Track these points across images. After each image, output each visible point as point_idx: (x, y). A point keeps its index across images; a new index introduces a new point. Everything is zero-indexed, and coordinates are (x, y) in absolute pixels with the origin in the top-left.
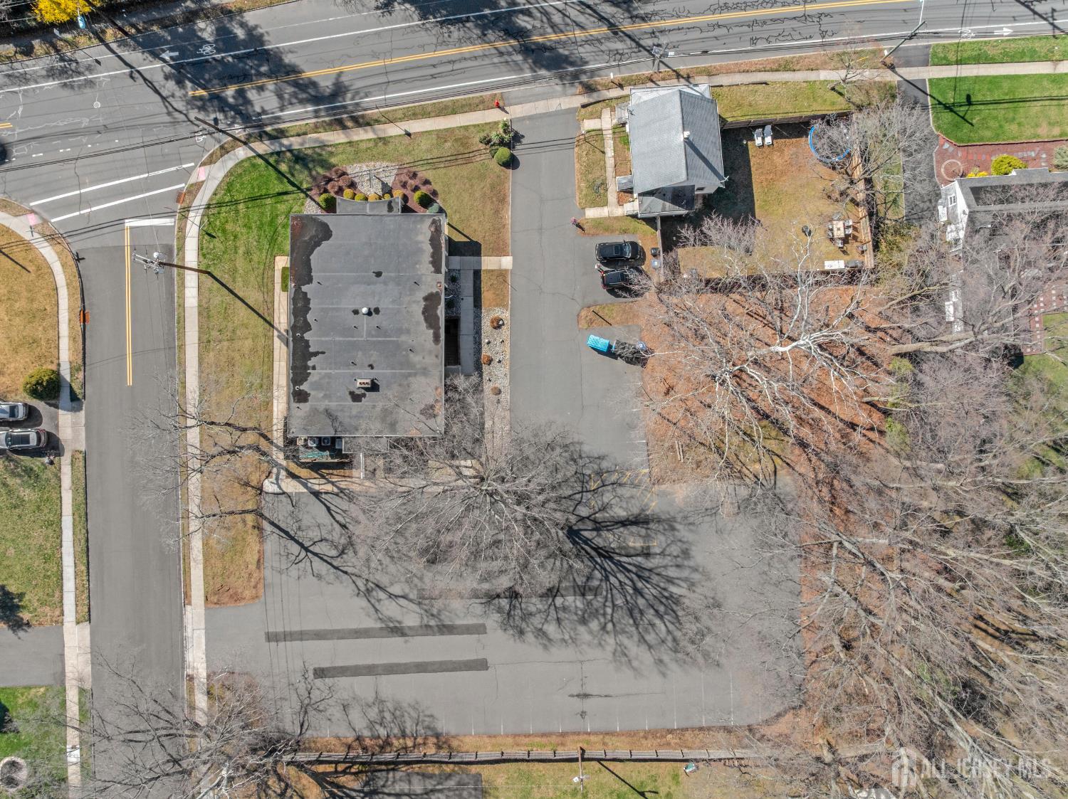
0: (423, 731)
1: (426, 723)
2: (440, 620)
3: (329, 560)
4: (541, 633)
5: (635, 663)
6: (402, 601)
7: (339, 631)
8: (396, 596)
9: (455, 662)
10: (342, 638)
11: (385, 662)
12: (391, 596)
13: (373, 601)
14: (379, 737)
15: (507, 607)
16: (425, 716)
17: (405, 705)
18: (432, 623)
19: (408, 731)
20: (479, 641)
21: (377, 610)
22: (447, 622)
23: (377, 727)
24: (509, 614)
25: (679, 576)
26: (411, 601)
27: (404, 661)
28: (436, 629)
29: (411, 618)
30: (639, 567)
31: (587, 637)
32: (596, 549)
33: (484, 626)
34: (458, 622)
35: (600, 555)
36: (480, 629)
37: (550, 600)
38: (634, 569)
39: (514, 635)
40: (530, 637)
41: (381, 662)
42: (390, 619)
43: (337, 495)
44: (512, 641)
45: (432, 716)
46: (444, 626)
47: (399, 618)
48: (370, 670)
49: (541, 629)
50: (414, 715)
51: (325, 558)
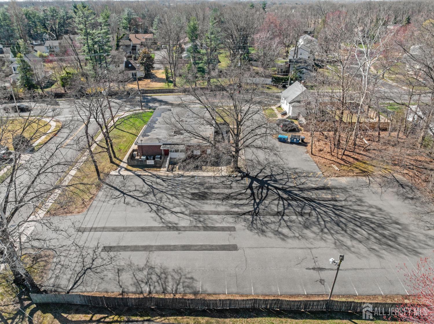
0: (182, 289)
1: (186, 284)
2: (205, 224)
3: (137, 198)
4: (277, 233)
5: (353, 249)
6: (179, 215)
7: (130, 228)
8: (176, 213)
9: (212, 246)
10: (131, 231)
11: (159, 244)
12: (172, 212)
13: (160, 214)
14: (142, 293)
15: (251, 219)
16: (186, 278)
17: (170, 270)
18: (200, 225)
19: (169, 289)
20: (230, 235)
21: (161, 218)
22: (210, 225)
23: (143, 285)
24: (252, 222)
25: (361, 209)
26: (186, 215)
27: (172, 244)
28: (202, 228)
29: (184, 222)
30: (334, 205)
31: (311, 235)
32: (304, 198)
33: (234, 228)
34: (217, 225)
35: (307, 200)
36: (231, 229)
37: (280, 217)
38: (331, 206)
39: (257, 233)
40: (270, 234)
41: (157, 244)
42: (170, 222)
43: (151, 176)
44: (257, 236)
45: (192, 278)
46: (208, 227)
47: (176, 222)
48: (147, 248)
49: (277, 231)
50: (177, 277)
51: (135, 197)
